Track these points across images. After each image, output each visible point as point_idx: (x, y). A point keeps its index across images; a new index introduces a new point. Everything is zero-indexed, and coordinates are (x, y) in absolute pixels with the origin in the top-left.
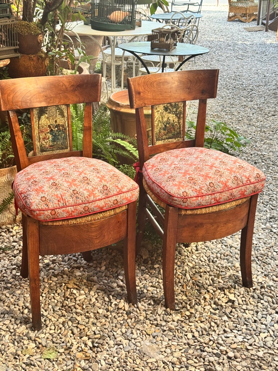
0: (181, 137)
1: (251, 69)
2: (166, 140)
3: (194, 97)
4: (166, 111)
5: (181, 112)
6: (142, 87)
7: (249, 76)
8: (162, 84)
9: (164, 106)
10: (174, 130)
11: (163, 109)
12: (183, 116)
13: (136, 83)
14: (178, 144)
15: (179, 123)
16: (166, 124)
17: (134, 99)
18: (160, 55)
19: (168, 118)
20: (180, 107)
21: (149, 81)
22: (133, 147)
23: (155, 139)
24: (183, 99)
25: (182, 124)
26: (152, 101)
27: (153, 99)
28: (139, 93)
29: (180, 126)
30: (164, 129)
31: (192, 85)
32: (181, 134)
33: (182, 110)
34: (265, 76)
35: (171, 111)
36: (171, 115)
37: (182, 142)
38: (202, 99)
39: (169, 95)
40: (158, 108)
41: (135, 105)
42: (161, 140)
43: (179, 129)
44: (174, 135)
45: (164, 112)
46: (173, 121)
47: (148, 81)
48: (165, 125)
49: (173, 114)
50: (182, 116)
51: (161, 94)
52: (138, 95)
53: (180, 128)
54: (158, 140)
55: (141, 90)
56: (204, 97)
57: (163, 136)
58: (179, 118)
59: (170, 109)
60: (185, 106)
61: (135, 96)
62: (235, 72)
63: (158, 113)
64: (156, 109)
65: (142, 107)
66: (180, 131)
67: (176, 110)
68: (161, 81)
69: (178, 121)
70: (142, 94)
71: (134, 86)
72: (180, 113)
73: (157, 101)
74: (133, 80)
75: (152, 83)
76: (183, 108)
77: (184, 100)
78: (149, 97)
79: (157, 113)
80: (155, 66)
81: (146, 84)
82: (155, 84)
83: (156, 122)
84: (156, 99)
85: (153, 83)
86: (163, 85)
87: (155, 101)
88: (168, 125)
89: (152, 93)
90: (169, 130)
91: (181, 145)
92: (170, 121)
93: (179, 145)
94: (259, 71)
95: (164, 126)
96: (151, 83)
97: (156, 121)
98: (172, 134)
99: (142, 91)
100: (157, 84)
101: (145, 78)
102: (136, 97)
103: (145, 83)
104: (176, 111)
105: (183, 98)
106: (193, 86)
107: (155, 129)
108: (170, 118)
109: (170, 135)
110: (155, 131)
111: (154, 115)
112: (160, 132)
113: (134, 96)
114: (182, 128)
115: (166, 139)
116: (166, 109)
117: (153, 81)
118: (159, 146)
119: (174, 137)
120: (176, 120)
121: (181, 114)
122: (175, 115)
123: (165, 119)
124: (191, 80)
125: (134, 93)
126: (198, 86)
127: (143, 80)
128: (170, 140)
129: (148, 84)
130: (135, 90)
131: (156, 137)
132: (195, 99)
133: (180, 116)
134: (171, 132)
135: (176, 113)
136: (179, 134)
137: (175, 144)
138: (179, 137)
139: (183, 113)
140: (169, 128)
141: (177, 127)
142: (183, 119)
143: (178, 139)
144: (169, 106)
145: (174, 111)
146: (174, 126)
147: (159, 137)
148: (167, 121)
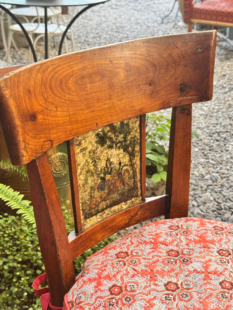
0: (137, 196)
1: (129, 19)
2: (107, 211)
3: (164, 102)
4: (102, 145)
5: (134, 141)
6: (40, 98)
7: (131, 27)
8: (87, 80)
9: (98, 135)
10: (123, 184)
11: (96, 142)
12: (141, 149)
13: (21, 89)
14: (132, 214)
15: (132, 165)
16: (105, 174)
17: (21, 138)
18: (36, 6)
19: (108, 160)
20: (133, 128)
21: (57, 75)
22: (23, 199)
23: (82, 217)
24: (140, 111)
25: (139, 167)
26: (69, 127)
27: (71, 123)
28: (33, 117)
29: (134, 172)
30: (101, 188)
31: (157, 73)
32: (137, 188)
33: (138, 135)
34: (148, 26)
35: (113, 142)
36: (114, 151)
37: (142, 207)
38: (182, 104)
39: (106, 106)
40: (83, 142)
41: (25, 153)
42: (96, 214)
43: (134, 178)
44: (122, 194)
45: (97, 148)
46: (120, 163)
47: (52, 77)
48: (102, 178)
49: (119, 148)
50: (137, 148)
51: (88, 108)
52: (30, 123)
53: (134, 176)
54: (88, 216)
55: (37, 108)
56: (184, 99)
57: (99, 203)
58: (132, 155)
59: (111, 139)
60: (142, 125)
61: (23, 128)
62: (114, 24)
63: (84, 155)
64: (80, 144)
65: (45, 153)
66: (135, 182)
67: (125, 138)
68: (85, 73)
69: (130, 160)
70: (40, 117)
71: (15, 99)
72: (133, 143)
73: (79, 125)
74: (9, 84)
75: (64, 80)
76: (138, 131)
77: (141, 113)
78: (61, 120)
79: (81, 155)
80: (30, 22)
81: (48, 86)
82: (71, 84)
83: (82, 177)
84: (77, 122)
85: (67, 81)
86: (90, 83)
87: (75, 126)
88: (108, 177)
89: (65, 109)
90: (112, 187)
91: (139, 213)
92: (112, 166)
93: (136, 214)
94: (139, 21)
95: (100, 181)
96: (61, 82)
97: (80, 173)
98: (119, 195)
99: (40, 108)
100: (76, 82)
101: (44, 71)
102: (25, 132)
103: (45, 85)
104: (125, 140)
105: (138, 108)
106: (161, 75)
107: (80, 192)
108: (111, 160)
109: (115, 196)
110: (80, 197)
111: (75, 161)
112: (91, 197)
113: (20, 130)
114: (138, 175)
115: (106, 209)
116: (102, 140)
117: (65, 77)
118: (94, 232)
119: (124, 198)
120: (126, 160)
121: (135, 145)
122: (122, 150)
123: (102, 164)
124: (155, 63)
125: (17, 122)
126: (172, 75)
127: (40, 76)
128: (116, 208)
129: (53, 85)
130: (19, 111)
131: (83, 210)
132: (164, 107)
133: (133, 150)
134: (115, 189)
135: (124, 144)
136: (134, 188)
137: (126, 215)
138: (134, 197)
139: (139, 141)
140: (111, 183)
141: (128, 176)
142: (139, 155)
143: (131, 201)
144: (109, 132)
145: (119, 140)
146: (123, 174)
147: (91, 208)
148: (105, 168)
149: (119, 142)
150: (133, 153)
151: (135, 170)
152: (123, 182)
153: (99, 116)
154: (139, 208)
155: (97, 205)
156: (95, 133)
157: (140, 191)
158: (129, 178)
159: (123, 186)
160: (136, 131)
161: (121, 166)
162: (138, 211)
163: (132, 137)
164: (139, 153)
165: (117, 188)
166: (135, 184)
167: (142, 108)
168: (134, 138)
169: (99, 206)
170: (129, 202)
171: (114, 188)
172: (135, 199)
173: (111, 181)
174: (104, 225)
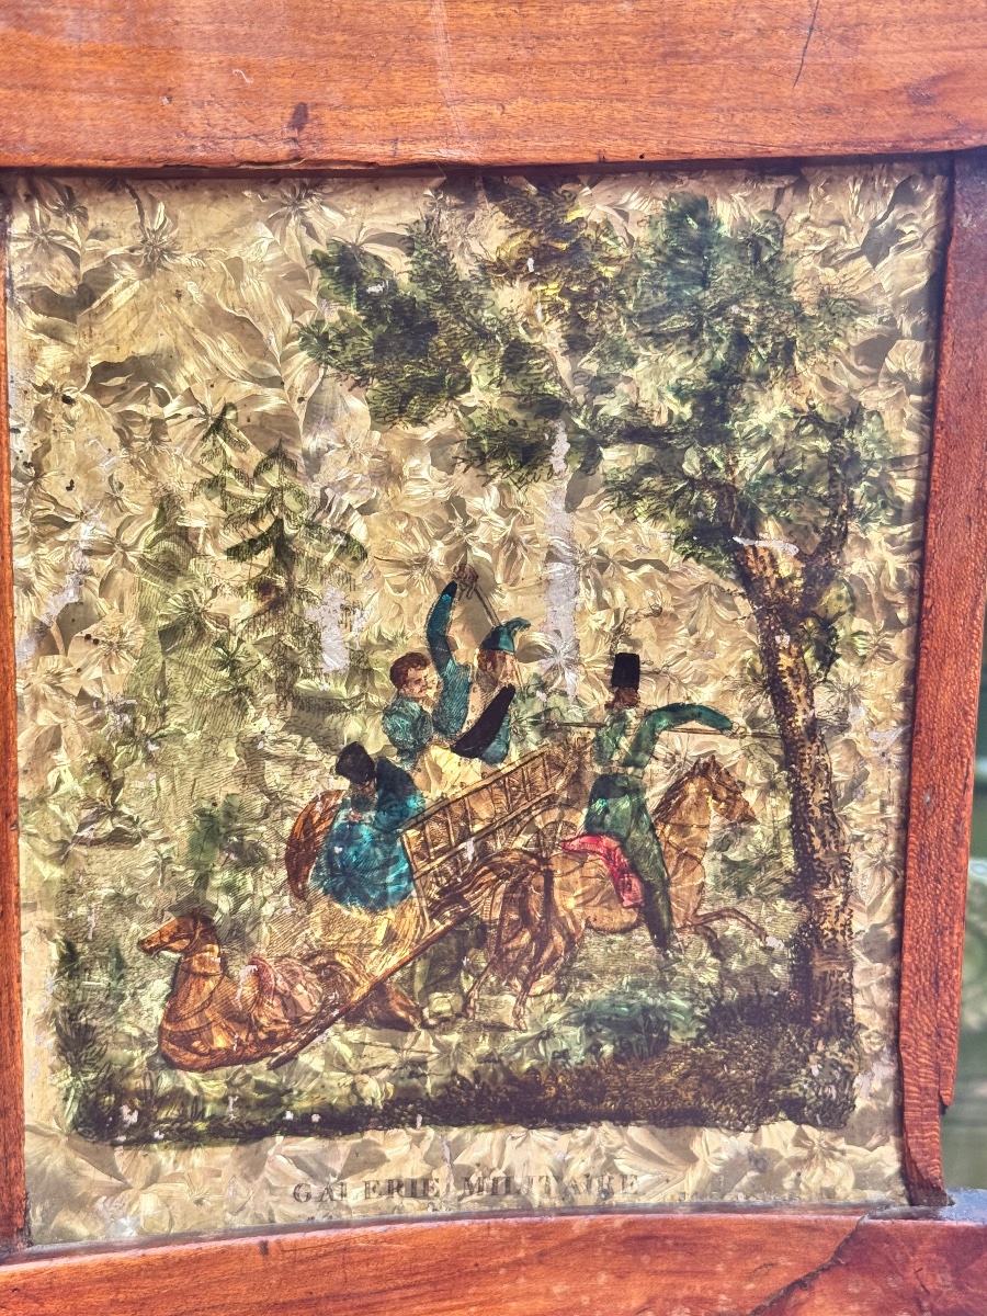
5: (844, 467)
9: (344, 268)
10: (654, 917)
11: (318, 341)
14: (726, 1290)
15: (788, 739)
16: (409, 729)
19: (467, 583)
20: (835, 311)
29: (817, 827)
30: (334, 866)
33: (893, 408)
35: (543, 405)
36: (551, 513)
37: (859, 1250)
43: (801, 890)
44: (633, 1026)
45: (321, 414)
48: (359, 765)
50: (877, 561)
53: (814, 870)
54: (132, 1119)
58: (793, 622)
59: (519, 359)
66: (814, 944)
67: (713, 400)
69: (770, 678)
72: (820, 488)
88: (448, 776)
90: (489, 904)
95: (327, 781)
104: (716, 424)
109: (533, 1020)
114: (869, 881)
116: (397, 336)
119: (651, 1082)
120: (711, 652)
121: (842, 511)
122: (660, 531)
123: (374, 611)
128: (532, 1151)
131: (73, 1035)
133: (820, 568)
134: (542, 939)
135: (691, 465)
136: (802, 1017)
137: (638, 1278)
138: (795, 1110)
139: (905, 488)
140: (483, 854)
141: (723, 845)
142: (898, 644)
143: (744, 1141)
144: (505, 270)
145: (634, 408)
146: (653, 799)
147: (185, 1041)
148: (414, 660)
149: (636, 431)
150: (810, 598)
151: (827, 807)
152: (648, 888)
153: (349, 29)
154: (817, 1257)
155: (272, 1040)
156: (311, 232)
157: (884, 1071)
158: (738, 876)
159: (643, 936)
160: (874, 351)
161: (634, 703)
162: (800, 1284)
163: (814, 418)
164: (893, 625)
165: (558, 940)
166: (820, 965)
167: (953, 74)
168: (833, 431)
169: (291, 1057)
170: (715, 1146)
171: (526, 919)
172: (801, 1139)
173: (490, 832)
174: (321, 1287)
